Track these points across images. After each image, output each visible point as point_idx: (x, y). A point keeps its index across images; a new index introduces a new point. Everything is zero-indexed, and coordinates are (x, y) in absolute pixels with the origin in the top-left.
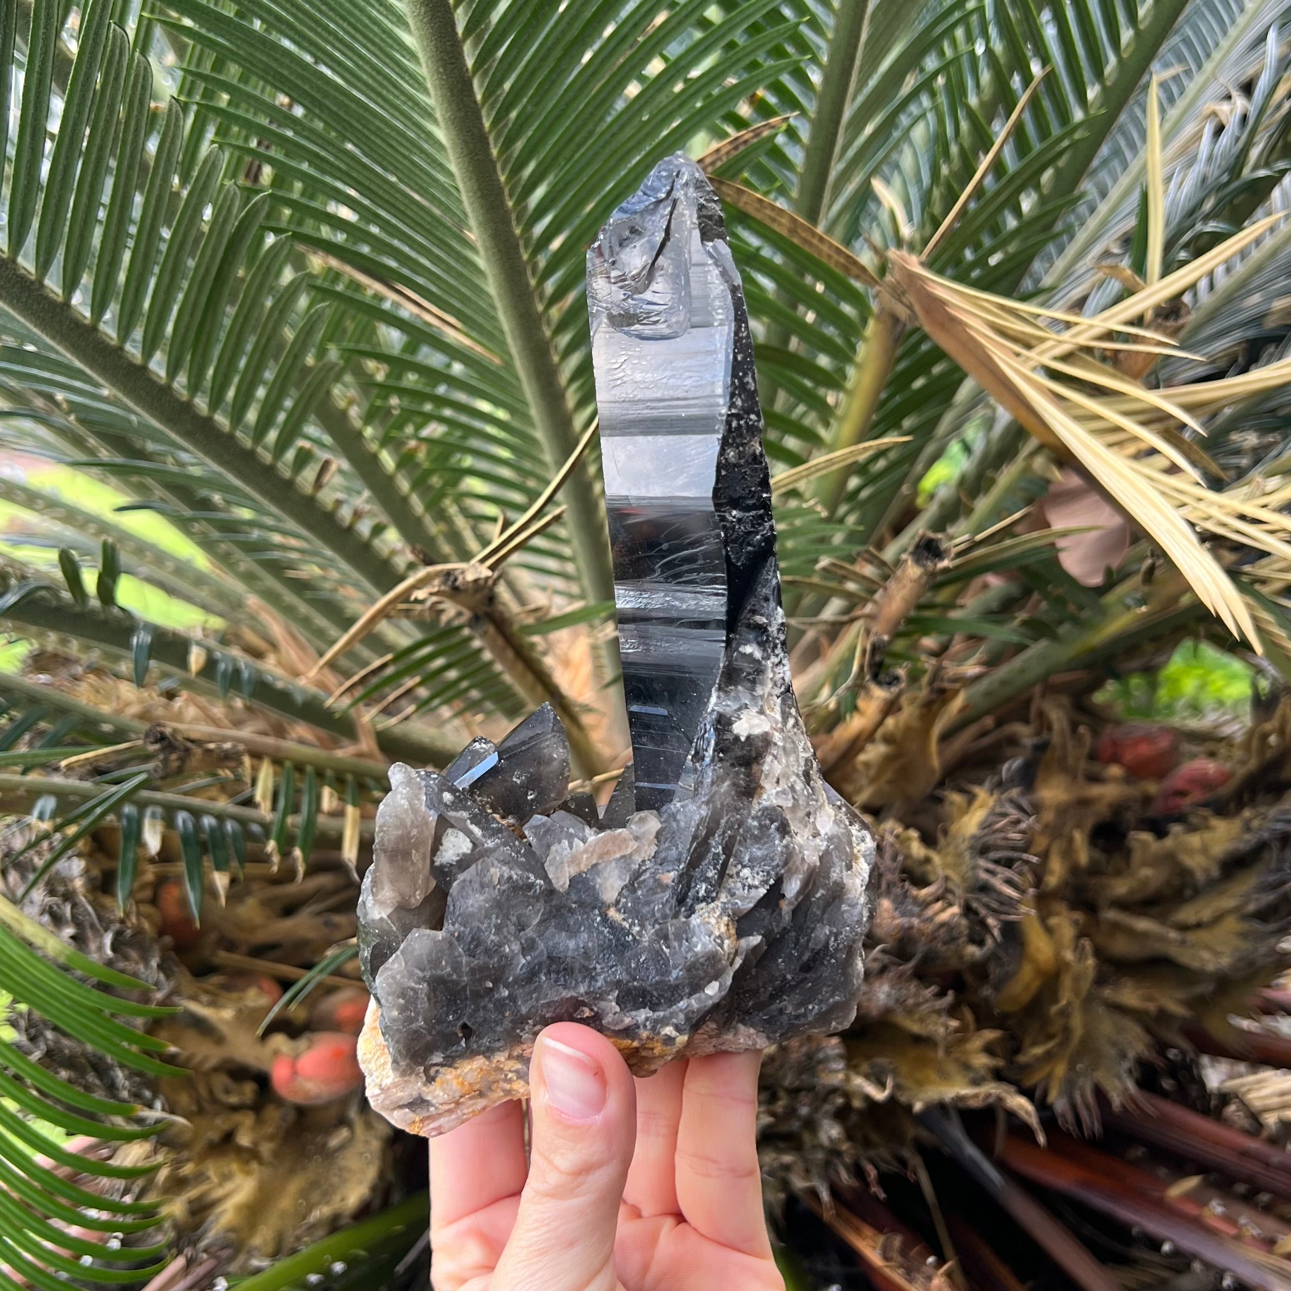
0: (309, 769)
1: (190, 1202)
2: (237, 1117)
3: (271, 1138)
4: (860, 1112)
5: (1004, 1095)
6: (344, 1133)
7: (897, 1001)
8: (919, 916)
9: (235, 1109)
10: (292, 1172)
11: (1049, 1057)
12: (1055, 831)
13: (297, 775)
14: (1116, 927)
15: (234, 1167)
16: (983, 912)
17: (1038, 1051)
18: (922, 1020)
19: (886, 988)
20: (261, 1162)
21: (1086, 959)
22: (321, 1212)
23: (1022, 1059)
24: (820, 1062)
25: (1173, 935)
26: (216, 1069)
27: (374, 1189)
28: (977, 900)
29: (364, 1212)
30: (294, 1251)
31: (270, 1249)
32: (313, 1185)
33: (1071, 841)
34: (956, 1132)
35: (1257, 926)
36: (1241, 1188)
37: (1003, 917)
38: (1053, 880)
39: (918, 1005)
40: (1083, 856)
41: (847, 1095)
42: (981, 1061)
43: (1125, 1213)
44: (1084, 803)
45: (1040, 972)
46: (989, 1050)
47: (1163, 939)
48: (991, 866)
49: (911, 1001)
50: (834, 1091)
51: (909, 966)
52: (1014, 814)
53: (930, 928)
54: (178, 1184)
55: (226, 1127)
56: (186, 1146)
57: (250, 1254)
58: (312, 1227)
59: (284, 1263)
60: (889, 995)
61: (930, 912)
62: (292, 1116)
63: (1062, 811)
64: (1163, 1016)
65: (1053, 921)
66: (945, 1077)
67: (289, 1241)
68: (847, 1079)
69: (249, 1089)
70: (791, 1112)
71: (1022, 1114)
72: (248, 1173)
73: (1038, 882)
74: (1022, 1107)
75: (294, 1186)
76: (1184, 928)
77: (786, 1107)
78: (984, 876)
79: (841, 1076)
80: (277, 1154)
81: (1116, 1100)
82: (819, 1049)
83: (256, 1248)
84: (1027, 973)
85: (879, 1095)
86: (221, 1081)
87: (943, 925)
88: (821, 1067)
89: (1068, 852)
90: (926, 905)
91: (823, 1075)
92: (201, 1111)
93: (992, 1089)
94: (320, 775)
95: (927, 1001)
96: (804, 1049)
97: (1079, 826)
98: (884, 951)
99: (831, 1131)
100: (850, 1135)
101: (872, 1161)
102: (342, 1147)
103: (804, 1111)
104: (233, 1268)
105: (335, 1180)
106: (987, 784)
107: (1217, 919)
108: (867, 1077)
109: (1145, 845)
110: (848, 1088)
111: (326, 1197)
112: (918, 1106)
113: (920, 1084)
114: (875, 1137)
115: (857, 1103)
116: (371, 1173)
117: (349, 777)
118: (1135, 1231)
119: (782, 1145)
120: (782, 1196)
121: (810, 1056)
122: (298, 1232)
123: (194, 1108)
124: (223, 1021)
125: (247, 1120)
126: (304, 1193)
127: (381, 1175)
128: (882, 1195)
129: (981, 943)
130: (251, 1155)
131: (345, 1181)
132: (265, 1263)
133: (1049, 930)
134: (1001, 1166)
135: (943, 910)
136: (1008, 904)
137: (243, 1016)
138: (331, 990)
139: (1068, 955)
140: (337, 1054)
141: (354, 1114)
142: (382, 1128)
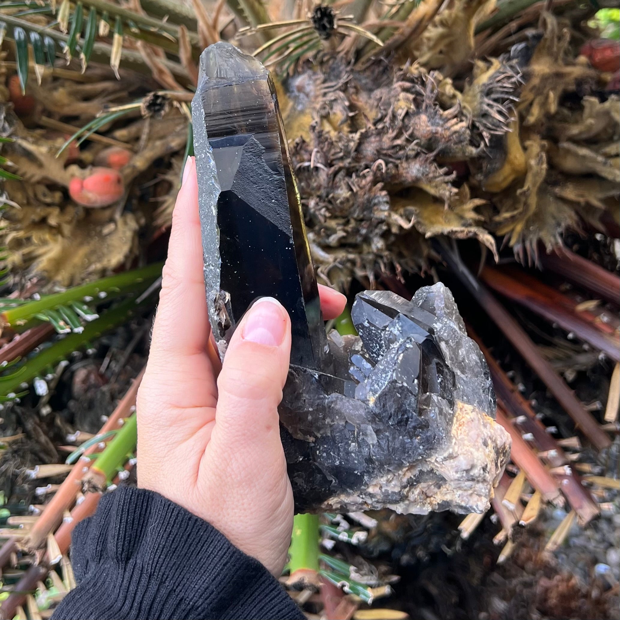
0: (92, 8)
1: (23, 255)
2: (49, 210)
3: (69, 222)
4: (395, 235)
5: (478, 233)
6: (112, 226)
7: (423, 174)
8: (442, 126)
9: (48, 205)
10: (81, 244)
12: (538, 91)
13: (85, 11)
14: (568, 152)
15: (47, 237)
16: (481, 128)
17: (507, 215)
18: (436, 187)
19: (417, 166)
20: (63, 236)
21: (542, 164)
22: (97, 266)
23: (497, 219)
24: (375, 205)
25: (600, 159)
26: (39, 183)
27: (126, 257)
28: (479, 122)
29: (120, 269)
30: (79, 285)
31: (66, 283)
32: (93, 252)
33: (547, 97)
34: (456, 258)
37: (492, 132)
38: (531, 119)
39: (435, 177)
40: (553, 108)
41: (389, 225)
42: (471, 215)
43: (550, 315)
44: (559, 75)
45: (514, 171)
46: (477, 209)
47: (594, 161)
48: (491, 102)
49: (431, 175)
50: (381, 222)
51: (431, 155)
52: (510, 73)
53: (448, 133)
54: (18, 244)
55: (43, 214)
56: (19, 221)
57: (55, 284)
58: (90, 274)
59: (73, 290)
60: (418, 170)
61: (449, 124)
62: (81, 213)
63: (545, 78)
64: (589, 207)
65: (528, 143)
66: (449, 222)
67: (77, 279)
68: (390, 215)
69: (58, 196)
70: (356, 231)
71: (488, 244)
72: (56, 241)
73: (522, 118)
74: (487, 240)
75: (83, 251)
76: (609, 156)
77: (353, 228)
78: (486, 107)
79: (386, 213)
80: (74, 234)
81: (549, 248)
82: (375, 197)
83: (59, 282)
84: (507, 170)
85: (407, 226)
86: (41, 189)
87: (455, 132)
88: (375, 208)
89: (544, 104)
90: (447, 120)
91: (376, 213)
92: (29, 204)
93: (473, 229)
94: (99, 13)
95: (441, 176)
96: (366, 196)
97: (554, 89)
98: (417, 144)
99: (378, 244)
100: (389, 247)
101: (401, 265)
102: (110, 234)
103: (364, 231)
104: (45, 290)
105: (105, 251)
106: (501, 57)
108: (401, 216)
109: (592, 104)
110: (390, 221)
111: (99, 259)
112: (428, 235)
113: (432, 223)
114: (405, 253)
115: (394, 230)
116: (126, 249)
117: (118, 18)
118: (554, 325)
119: (351, 250)
120: (349, 279)
121: (369, 201)
122: (83, 276)
123: (25, 201)
124: (42, 154)
125: (56, 211)
126: (88, 256)
127: (131, 251)
128: (403, 281)
129: (477, 146)
130: (57, 230)
131: (110, 252)
132: (63, 290)
133: (525, 149)
134: (481, 280)
135: (457, 124)
136: (497, 125)
137: (52, 151)
138: (107, 146)
139: (533, 162)
140: (107, 179)
141: (117, 216)
142: (133, 225)
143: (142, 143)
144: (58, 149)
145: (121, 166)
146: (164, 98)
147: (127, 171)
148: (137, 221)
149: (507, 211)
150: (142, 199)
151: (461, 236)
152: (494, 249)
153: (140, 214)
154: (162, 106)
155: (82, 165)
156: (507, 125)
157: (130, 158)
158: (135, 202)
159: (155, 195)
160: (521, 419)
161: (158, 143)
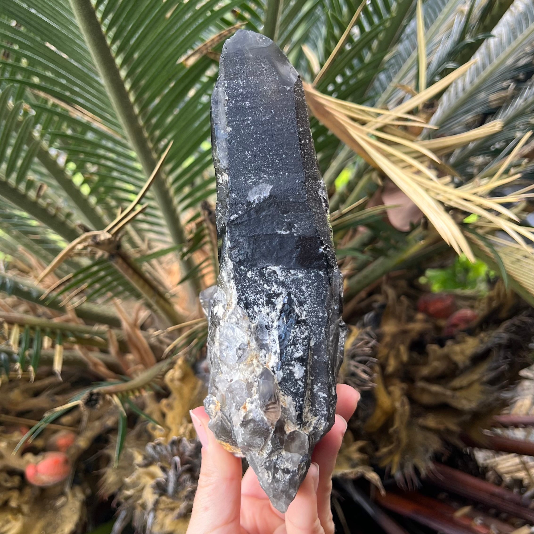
0: (38, 328)
2: (11, 493)
3: (26, 503)
5: (365, 472)
6: (63, 499)
9: (10, 489)
10: (38, 518)
11: (391, 453)
12: (392, 346)
13: (32, 331)
14: (423, 390)
15: (10, 517)
17: (385, 450)
20: (23, 514)
21: (405, 406)
23: (378, 454)
25: (449, 393)
27: (77, 525)
28: (350, 380)
32: (49, 524)
33: (398, 350)
34: (350, 489)
35: (488, 388)
36: (493, 511)
37: (362, 388)
38: (390, 369)
40: (405, 357)
42: (357, 456)
43: (434, 525)
44: (404, 332)
45: (385, 413)
46: (361, 450)
47: (444, 395)
48: (357, 364)
52: (367, 339)
55: (5, 498)
62: (37, 492)
63: (394, 336)
64: (448, 431)
65: (392, 388)
66: (340, 464)
69: (17, 480)
71: (373, 481)
72: (16, 519)
73: (383, 370)
74: (373, 477)
75: (40, 525)
76: (455, 389)
78: (353, 369)
80: (32, 510)
81: (423, 472)
84: (378, 414)
86: (3, 476)
89: (398, 355)
93: (360, 469)
94: (43, 331)
97: (403, 343)
102: (62, 506)
105: (59, 521)
106: (358, 324)
107: (470, 385)
109: (435, 351)
111: (54, 529)
116: (76, 518)
117: (58, 331)
124: (3, 448)
125: (15, 494)
127: (80, 518)
130: (18, 511)
131: (63, 521)
133: (389, 393)
136: (364, 381)
137: (12, 446)
138: (56, 432)
139: (398, 404)
140: (56, 462)
141: (67, 489)
142: (80, 496)
143: (84, 423)
145: (67, 448)
146: (98, 394)
147: (73, 451)
148: (84, 492)
149: (385, 446)
150: (87, 472)
152: (379, 484)
153: (86, 485)
154: (96, 401)
156: (372, 381)
157: (74, 440)
158: (81, 475)
159: (98, 468)
161: (97, 424)
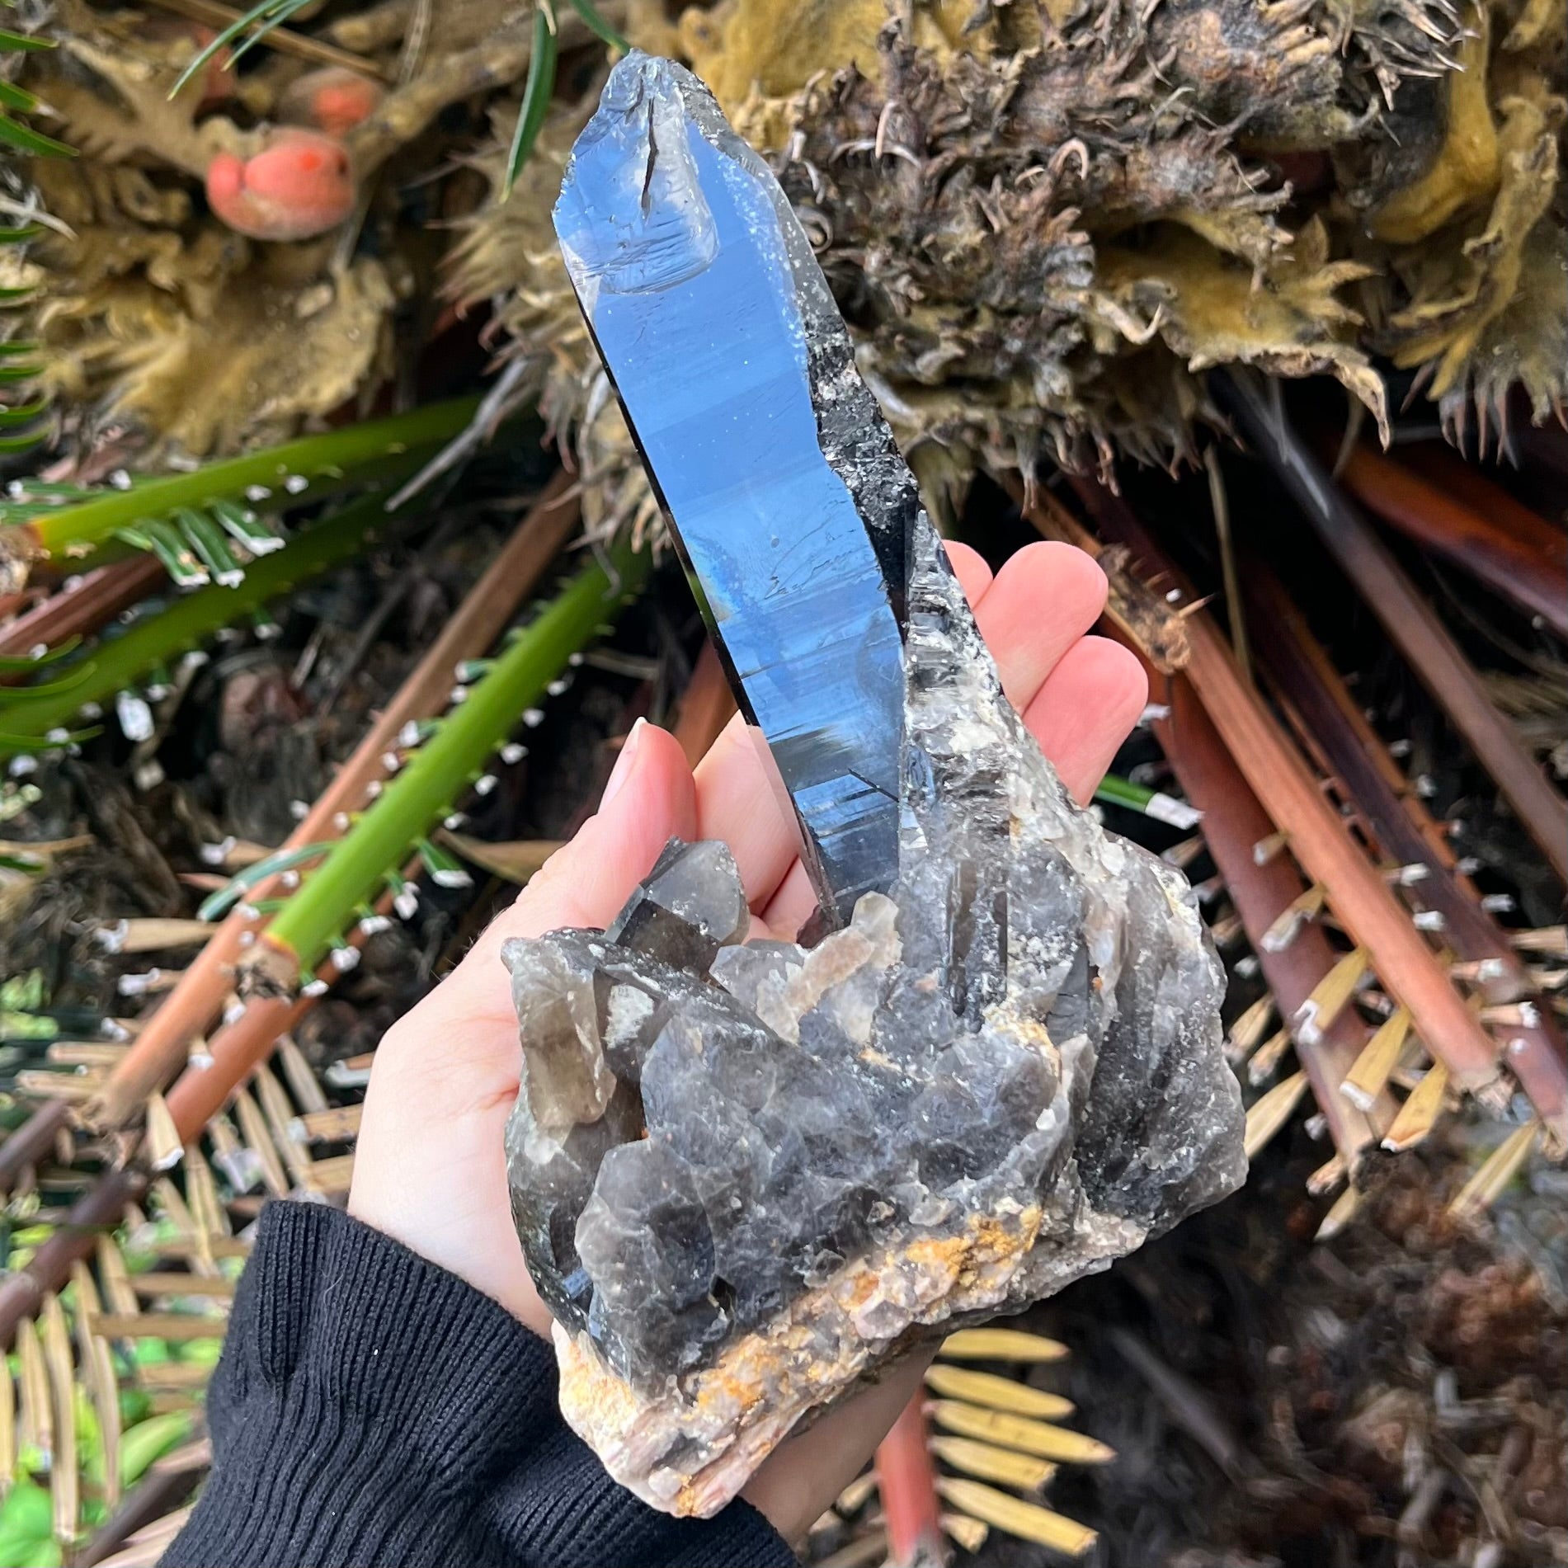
1: (86, 362)
2: (155, 241)
3: (208, 280)
4: (1104, 357)
6: (323, 294)
7: (1195, 188)
8: (1262, 48)
9: (153, 227)
10: (240, 340)
11: (1447, 323)
15: (148, 316)
16: (1376, 57)
17: (1430, 311)
18: (1231, 224)
19: (1181, 162)
20: (190, 315)
21: (1544, 168)
22: (283, 404)
23: (1400, 320)
24: (1052, 270)
26: (126, 163)
27: (360, 383)
28: (1373, 36)
29: (344, 414)
30: (234, 453)
31: (200, 445)
32: (272, 364)
37: (1406, 70)
38: (1527, 32)
39: (1230, 197)
41: (1087, 330)
42: (1325, 309)
45: (1462, 182)
46: (1346, 292)
49: (1219, 191)
50: (1067, 319)
51: (1224, 133)
53: (1277, 69)
54: (71, 331)
55: (136, 252)
56: (72, 270)
57: (169, 447)
58: (264, 424)
59: (217, 466)
60: (1184, 175)
61: (1281, 43)
62: (241, 254)
65: (1511, 102)
66: (1260, 327)
67: (230, 440)
68: (1092, 300)
69: (177, 202)
70: (994, 344)
71: (1364, 396)
72: (172, 329)
73: (1501, 24)
74: (1364, 383)
75: (244, 360)
77: (985, 335)
79: (1082, 297)
80: (219, 310)
81: (1541, 408)
82: (1053, 249)
83: (181, 442)
84: (1442, 178)
85: (1137, 334)
86: (133, 182)
87: (1298, 67)
88: (1052, 279)
90: (1278, 29)
91: (1053, 294)
92: (98, 222)
93: (1327, 351)
95: (1249, 193)
96: (1028, 246)
98: (1184, 97)
99: (1053, 382)
100: (1082, 393)
101: (1113, 442)
102: (316, 315)
103: (1015, 345)
104: (141, 463)
105: (304, 363)
108: (1125, 305)
110: (1093, 318)
111: (289, 385)
112: (1197, 362)
113: (1211, 328)
114: (1130, 408)
115: (1103, 344)
116: (359, 360)
118: (1537, 622)
119: (975, 396)
120: (967, 476)
121: (1035, 258)
122: (245, 429)
123: (88, 216)
124: (133, 83)
125: (171, 246)
126: (259, 373)
127: (374, 365)
128: (1115, 491)
129: (1359, 111)
130: (176, 300)
131: (318, 366)
132: (192, 465)
133: (1500, 118)
135: (1305, 42)
136: (1422, 50)
137: (163, 77)
138: (314, 64)
139: (1518, 160)
140: (310, 163)
141: (338, 266)
142: (380, 294)
143: (409, 57)
144: (179, 71)
145: (349, 124)
147: (368, 139)
148: (392, 283)
149: (1431, 300)
150: (407, 220)
151: (1290, 369)
152: (1380, 410)
153: (399, 263)
155: (244, 117)
156: (1453, 51)
157: (375, 104)
158: (386, 228)
159: (442, 211)
160: (1414, 872)
161: (454, 60)
